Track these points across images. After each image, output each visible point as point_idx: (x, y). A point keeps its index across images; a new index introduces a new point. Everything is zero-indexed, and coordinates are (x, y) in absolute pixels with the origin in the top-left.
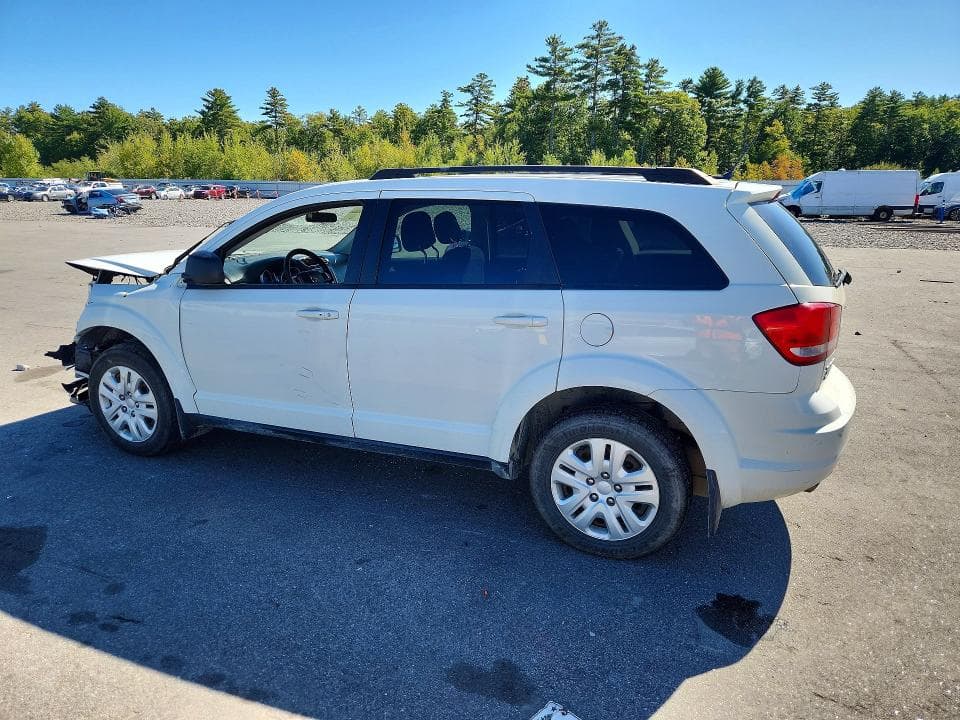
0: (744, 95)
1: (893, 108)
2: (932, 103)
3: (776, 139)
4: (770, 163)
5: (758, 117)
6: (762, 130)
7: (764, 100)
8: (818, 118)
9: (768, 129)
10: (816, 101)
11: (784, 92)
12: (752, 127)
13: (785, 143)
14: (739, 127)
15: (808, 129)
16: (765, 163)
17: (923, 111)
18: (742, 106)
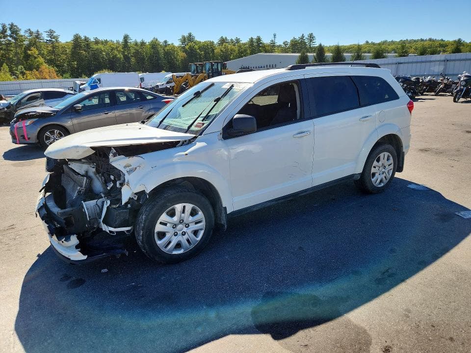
0: (9, 32)
1: (87, 44)
2: (102, 43)
3: (36, 58)
4: (37, 70)
5: (22, 45)
6: (25, 52)
7: (22, 36)
8: (53, 47)
9: (29, 52)
10: (49, 39)
11: (31, 33)
12: (19, 51)
13: (41, 60)
14: (11, 51)
15: (50, 53)
16: (35, 70)
17: (100, 46)
18: (9, 38)
